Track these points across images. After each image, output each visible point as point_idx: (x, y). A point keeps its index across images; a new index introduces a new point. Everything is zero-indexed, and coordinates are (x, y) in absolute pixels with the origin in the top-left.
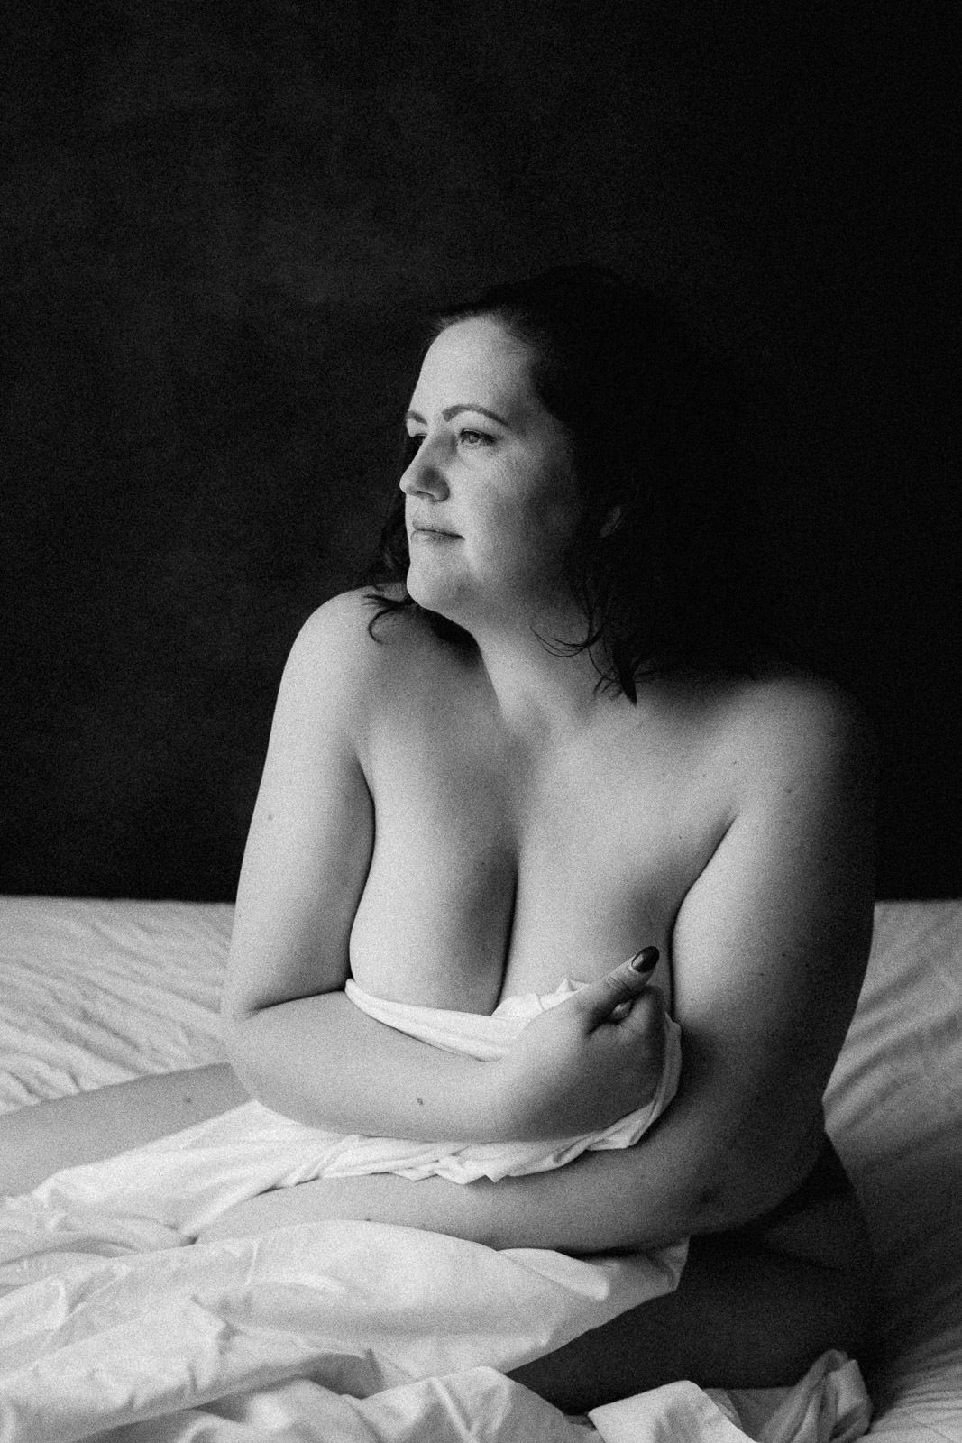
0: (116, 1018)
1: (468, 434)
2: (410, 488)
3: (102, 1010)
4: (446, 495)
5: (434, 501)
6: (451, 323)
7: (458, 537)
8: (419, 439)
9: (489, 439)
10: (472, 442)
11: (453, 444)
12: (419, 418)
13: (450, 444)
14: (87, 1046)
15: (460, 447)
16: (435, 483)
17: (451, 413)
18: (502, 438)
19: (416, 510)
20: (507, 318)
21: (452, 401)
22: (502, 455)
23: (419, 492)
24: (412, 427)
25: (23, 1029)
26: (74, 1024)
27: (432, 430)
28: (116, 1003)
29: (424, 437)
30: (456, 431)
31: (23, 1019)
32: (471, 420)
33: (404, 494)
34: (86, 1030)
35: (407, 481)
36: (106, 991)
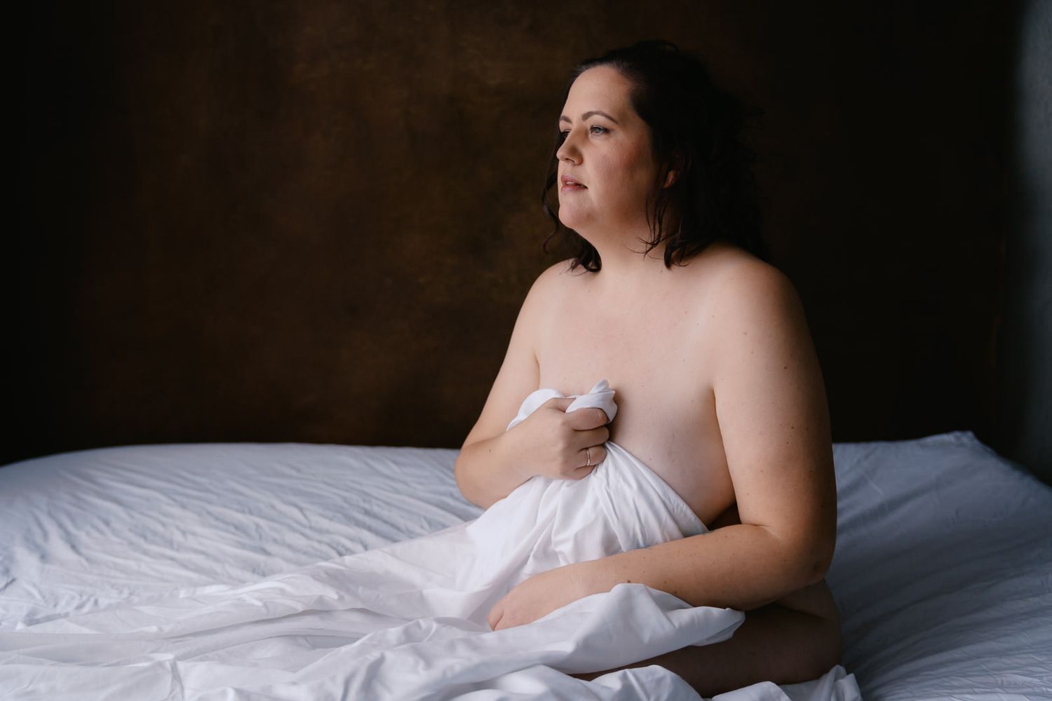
0: (385, 513)
1: (594, 129)
2: (562, 157)
3: (376, 509)
4: (581, 161)
5: (575, 165)
6: (587, 69)
7: (586, 188)
8: (566, 133)
9: (606, 131)
10: (597, 132)
11: (586, 134)
12: (567, 120)
13: (584, 134)
14: (369, 529)
15: (590, 135)
16: (576, 156)
17: (587, 116)
18: (613, 130)
19: (564, 169)
20: (618, 65)
21: (587, 110)
22: (612, 140)
23: (567, 159)
24: (563, 125)
25: (331, 519)
26: (361, 517)
27: (574, 126)
28: (383, 505)
29: (569, 132)
30: (589, 127)
31: (330, 514)
32: (598, 120)
33: (558, 160)
34: (367, 520)
35: (560, 153)
36: (377, 499)
